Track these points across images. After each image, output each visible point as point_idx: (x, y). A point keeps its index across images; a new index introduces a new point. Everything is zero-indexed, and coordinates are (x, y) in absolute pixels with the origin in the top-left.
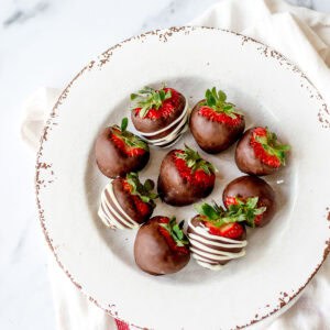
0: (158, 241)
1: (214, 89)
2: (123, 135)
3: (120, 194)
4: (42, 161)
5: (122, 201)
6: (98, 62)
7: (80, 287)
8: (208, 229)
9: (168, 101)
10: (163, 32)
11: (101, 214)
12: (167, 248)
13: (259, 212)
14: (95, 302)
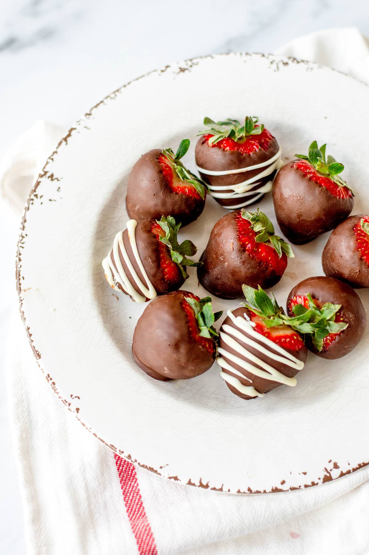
0: (175, 316)
1: (324, 147)
2: (176, 163)
3: (144, 235)
4: (50, 169)
5: (142, 245)
6: (175, 68)
7: (39, 356)
8: (254, 324)
9: (255, 137)
10: (277, 59)
11: (106, 263)
12: (185, 331)
13: (335, 328)
14: (52, 384)
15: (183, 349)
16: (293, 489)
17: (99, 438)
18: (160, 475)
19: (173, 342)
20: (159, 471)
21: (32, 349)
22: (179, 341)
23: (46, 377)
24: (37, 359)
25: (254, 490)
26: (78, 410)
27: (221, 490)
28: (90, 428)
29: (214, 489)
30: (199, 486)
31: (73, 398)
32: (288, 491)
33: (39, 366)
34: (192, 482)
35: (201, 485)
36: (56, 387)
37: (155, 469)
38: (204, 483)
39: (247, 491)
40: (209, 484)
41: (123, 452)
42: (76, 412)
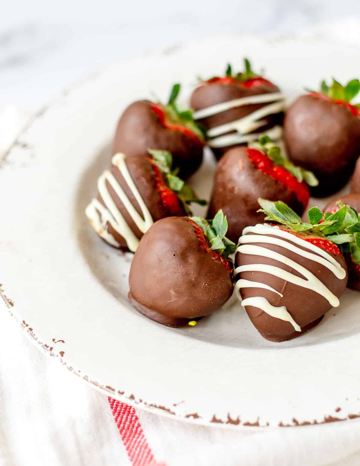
7: (11, 304)
14: (29, 330)
15: (192, 260)
16: (352, 417)
17: (91, 382)
18: (174, 414)
19: (179, 252)
20: (173, 409)
21: (2, 299)
22: (186, 249)
23: (22, 324)
24: (9, 308)
25: (300, 421)
26: (62, 353)
27: (257, 424)
28: (79, 371)
29: (248, 424)
30: (227, 423)
31: (55, 343)
32: (345, 419)
33: (12, 315)
34: (218, 418)
35: (230, 421)
36: (33, 333)
37: (166, 407)
38: (234, 418)
39: (291, 423)
40: (241, 419)
41: (123, 393)
42: (60, 355)
